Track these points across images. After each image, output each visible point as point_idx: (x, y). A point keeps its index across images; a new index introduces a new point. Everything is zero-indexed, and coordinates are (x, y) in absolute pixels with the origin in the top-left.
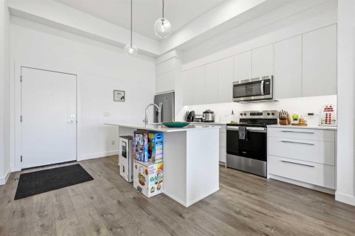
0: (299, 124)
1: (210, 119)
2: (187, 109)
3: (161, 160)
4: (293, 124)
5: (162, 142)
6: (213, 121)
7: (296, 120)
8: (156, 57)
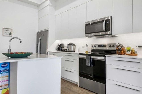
0: (131, 54)
1: (72, 50)
2: (58, 42)
3: (7, 86)
4: (127, 55)
5: (8, 71)
6: (74, 51)
7: (129, 51)
8: (38, 6)
